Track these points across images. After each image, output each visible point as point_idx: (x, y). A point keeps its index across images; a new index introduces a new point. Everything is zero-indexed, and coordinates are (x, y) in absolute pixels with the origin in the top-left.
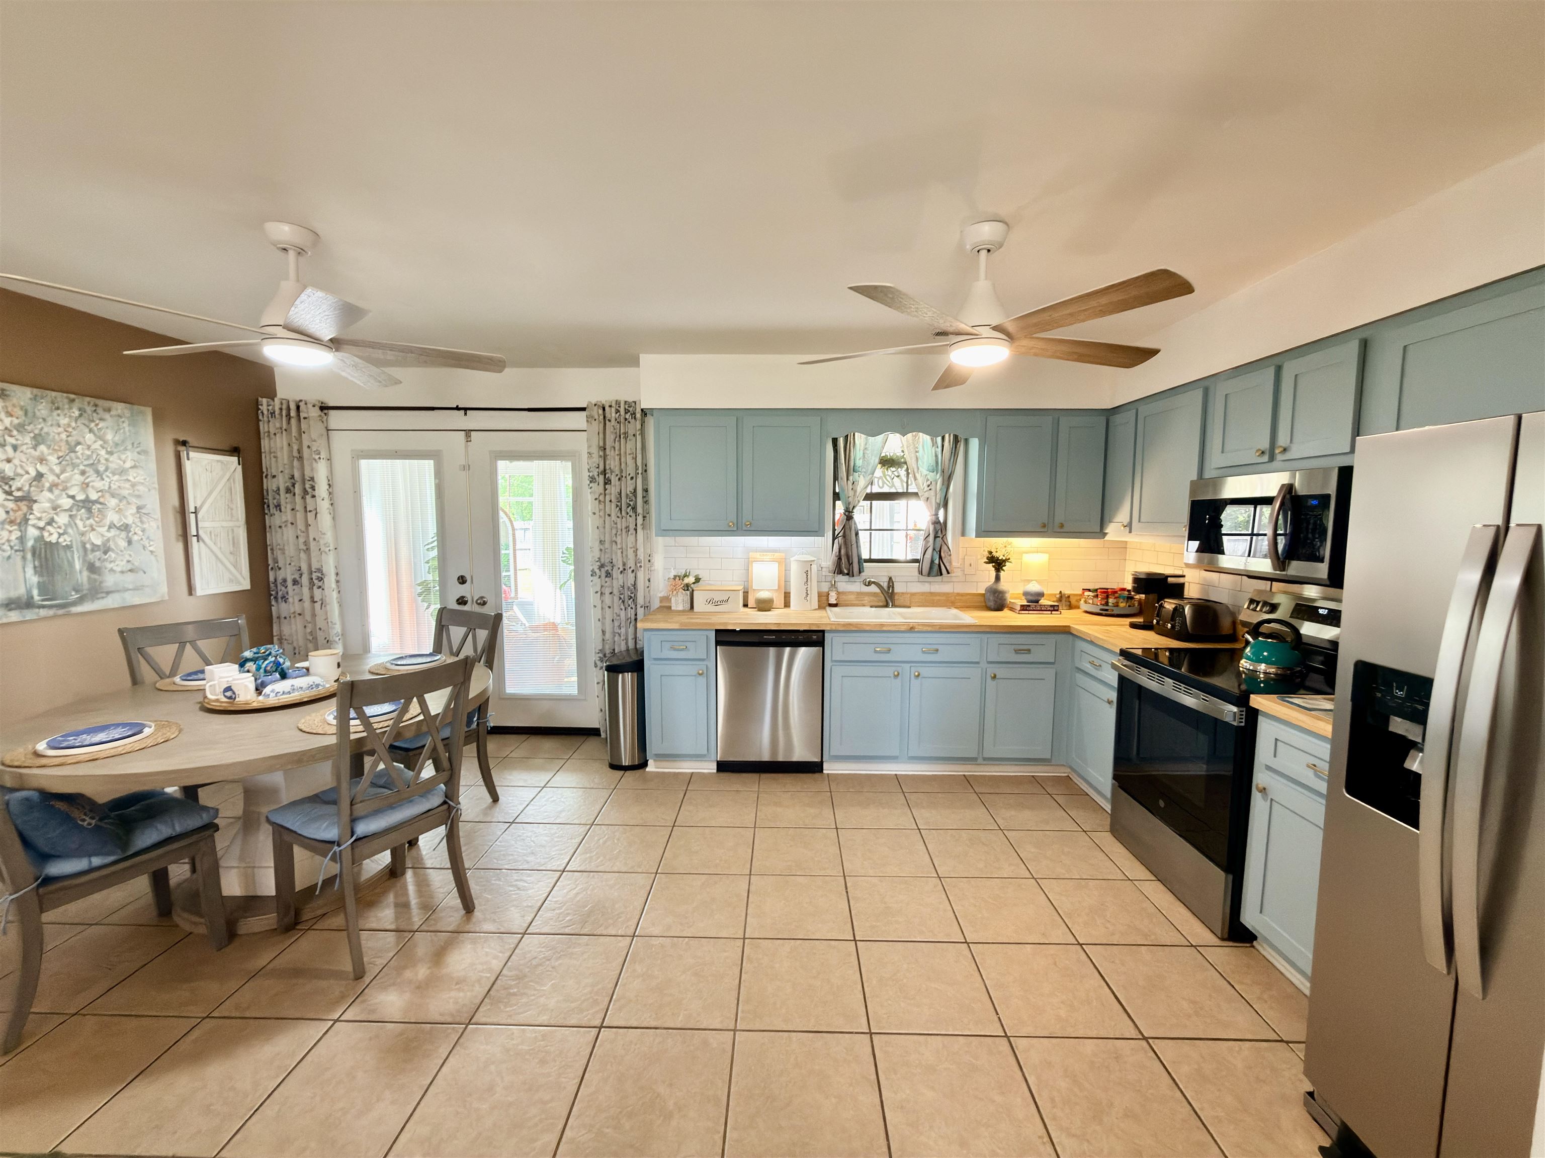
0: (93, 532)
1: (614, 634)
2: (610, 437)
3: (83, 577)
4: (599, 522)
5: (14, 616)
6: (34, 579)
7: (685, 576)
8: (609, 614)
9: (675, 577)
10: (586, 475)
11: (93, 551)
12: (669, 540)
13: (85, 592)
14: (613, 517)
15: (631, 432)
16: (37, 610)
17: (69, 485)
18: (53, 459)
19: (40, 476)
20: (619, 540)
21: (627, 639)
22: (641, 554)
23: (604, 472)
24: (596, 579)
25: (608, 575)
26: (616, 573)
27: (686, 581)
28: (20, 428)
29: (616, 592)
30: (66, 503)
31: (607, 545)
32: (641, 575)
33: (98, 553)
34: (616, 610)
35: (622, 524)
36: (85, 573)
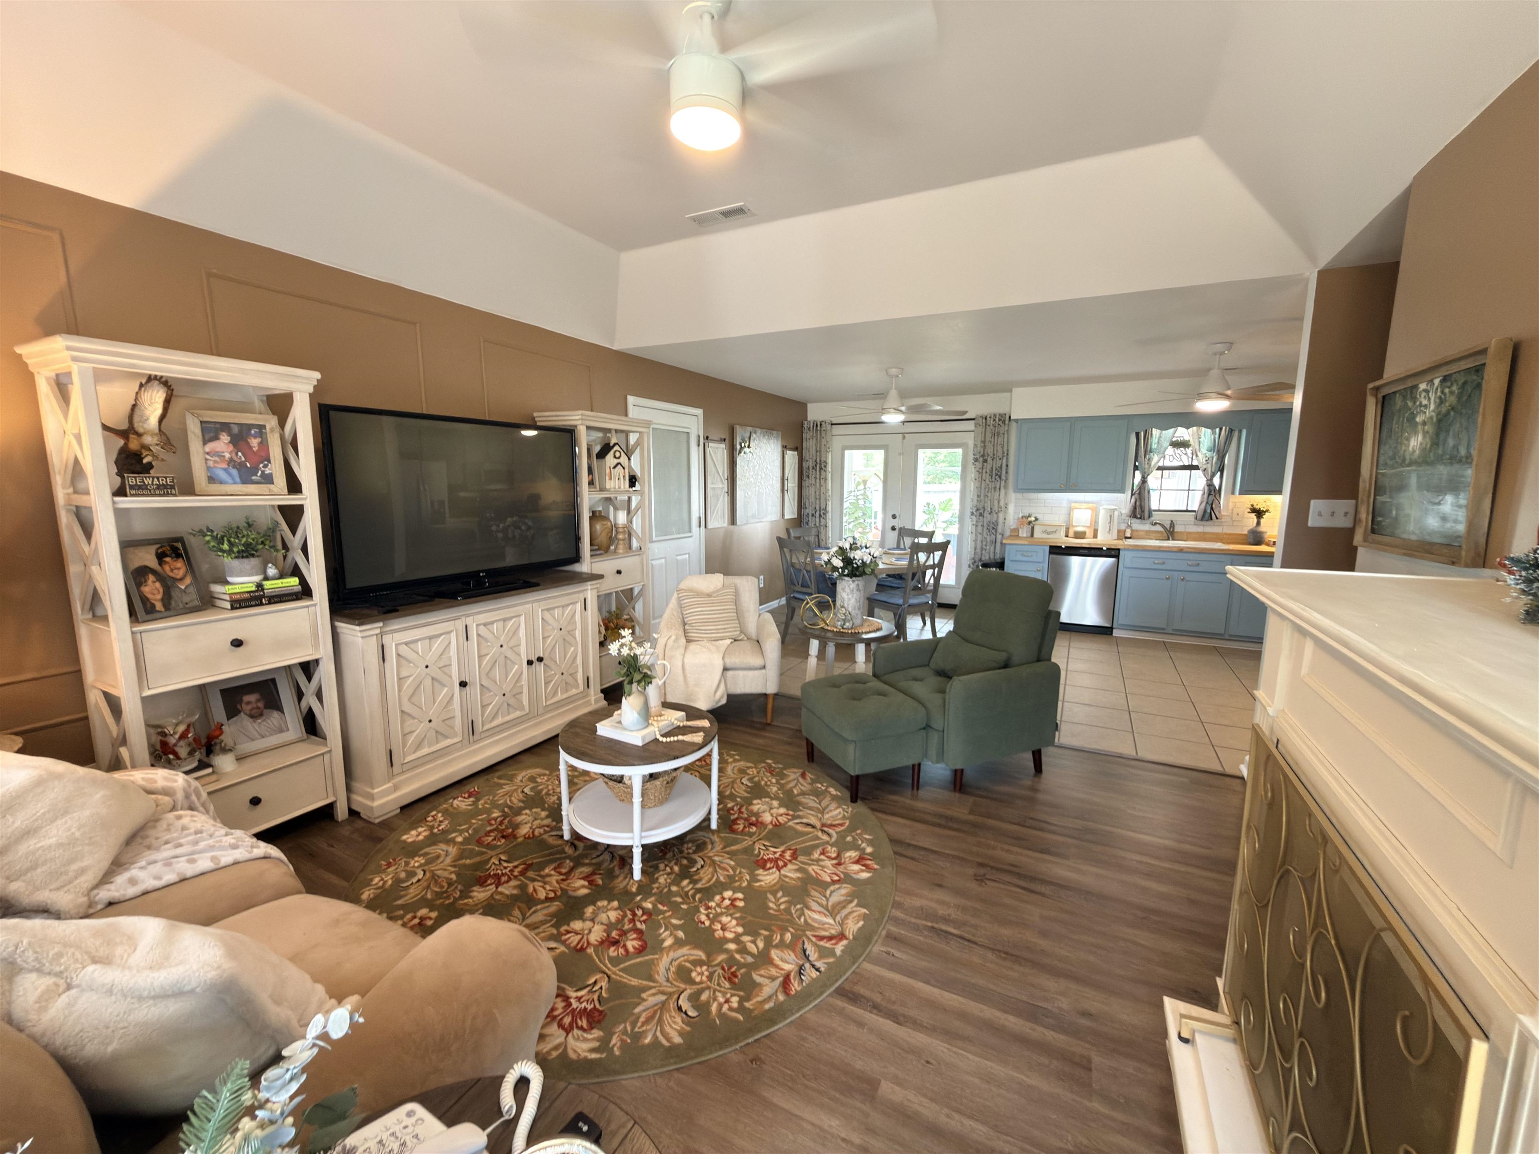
1: (982, 549)
2: (989, 435)
4: (978, 484)
7: (1030, 516)
8: (979, 537)
9: (1023, 517)
10: (971, 457)
12: (1019, 495)
14: (987, 481)
15: (1001, 432)
20: (989, 495)
21: (989, 553)
22: (1002, 503)
23: (983, 456)
24: (974, 517)
25: (981, 515)
26: (986, 514)
27: (1030, 519)
29: (985, 525)
31: (982, 497)
32: (1001, 515)
34: (985, 535)
35: (992, 485)
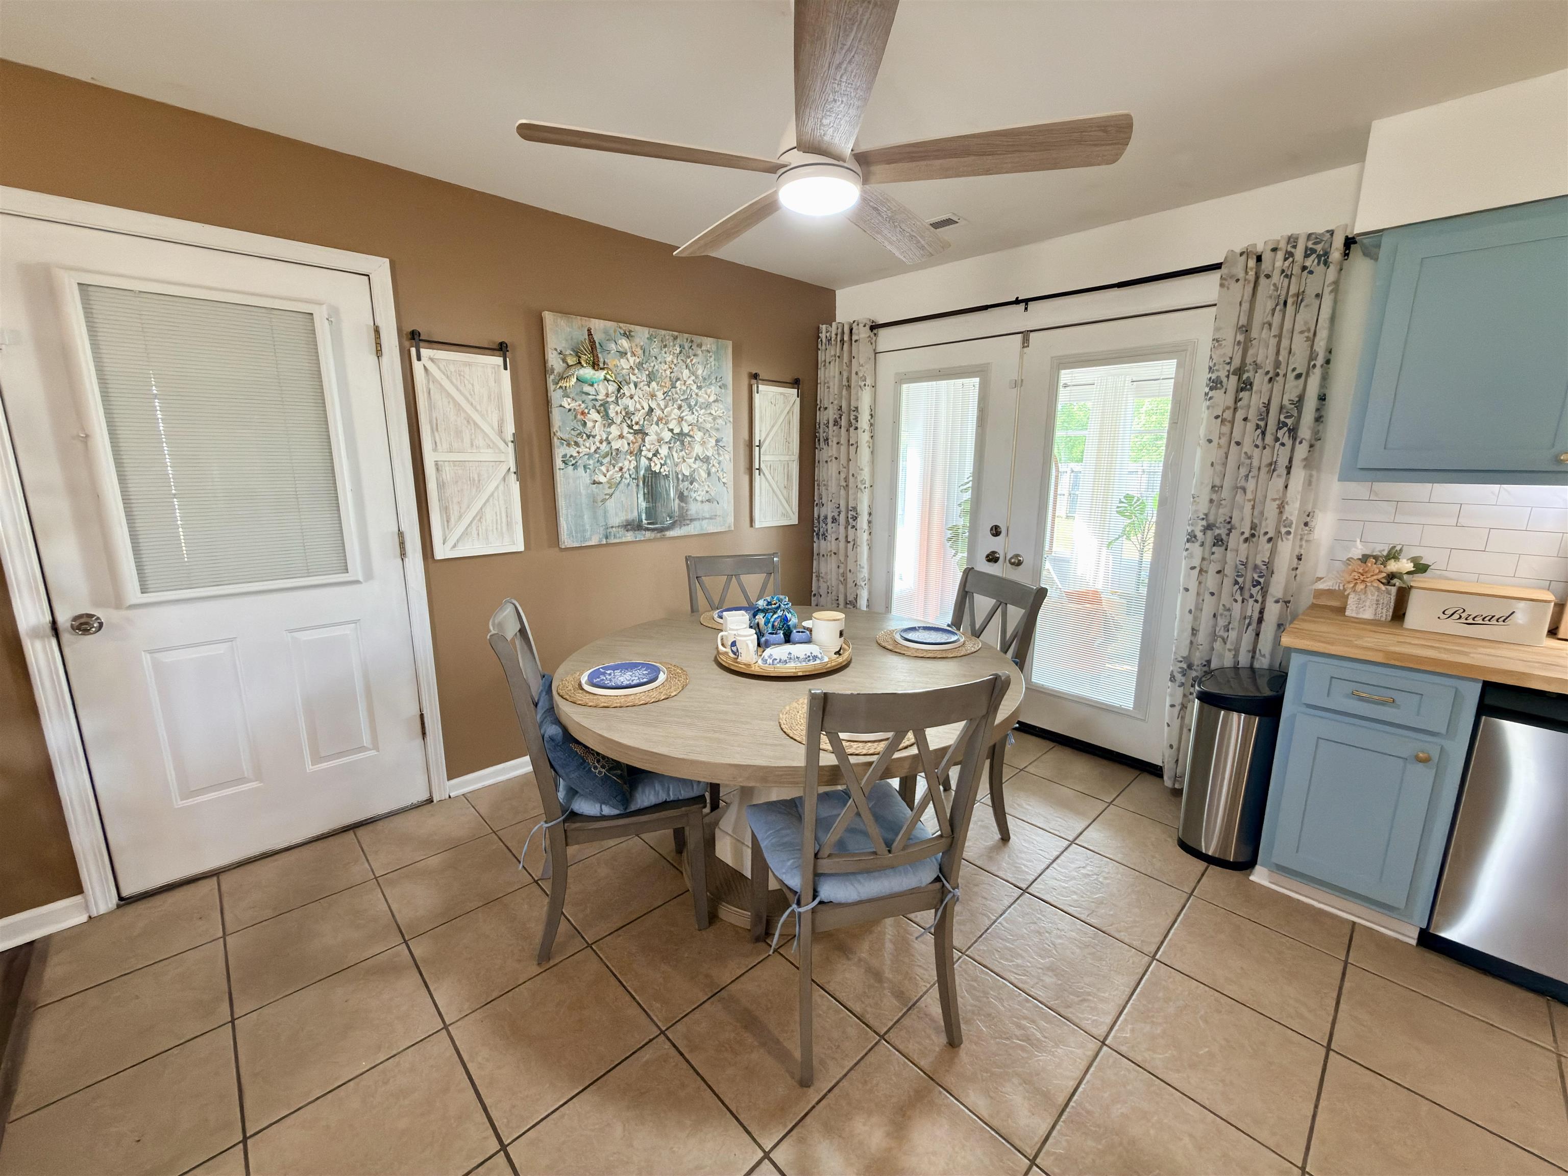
0: (684, 464)
1: (1214, 636)
2: (1264, 304)
3: (675, 504)
4: (1216, 454)
5: (629, 536)
6: (643, 505)
7: (1393, 555)
8: (1209, 606)
9: (1365, 559)
10: (1203, 377)
11: (683, 481)
12: (1359, 489)
13: (676, 518)
14: (1247, 447)
15: (1311, 291)
16: (644, 532)
17: (669, 419)
18: (660, 395)
19: (651, 410)
20: (1251, 485)
21: (1237, 651)
22: (1293, 511)
23: (1239, 372)
24: (1196, 549)
25: (1219, 541)
26: (1234, 541)
27: (1393, 566)
28: (640, 366)
29: (1229, 570)
30: (667, 436)
31: (1225, 494)
32: (1286, 549)
33: (686, 483)
34: (1225, 599)
35: (1260, 458)
36: (677, 501)
